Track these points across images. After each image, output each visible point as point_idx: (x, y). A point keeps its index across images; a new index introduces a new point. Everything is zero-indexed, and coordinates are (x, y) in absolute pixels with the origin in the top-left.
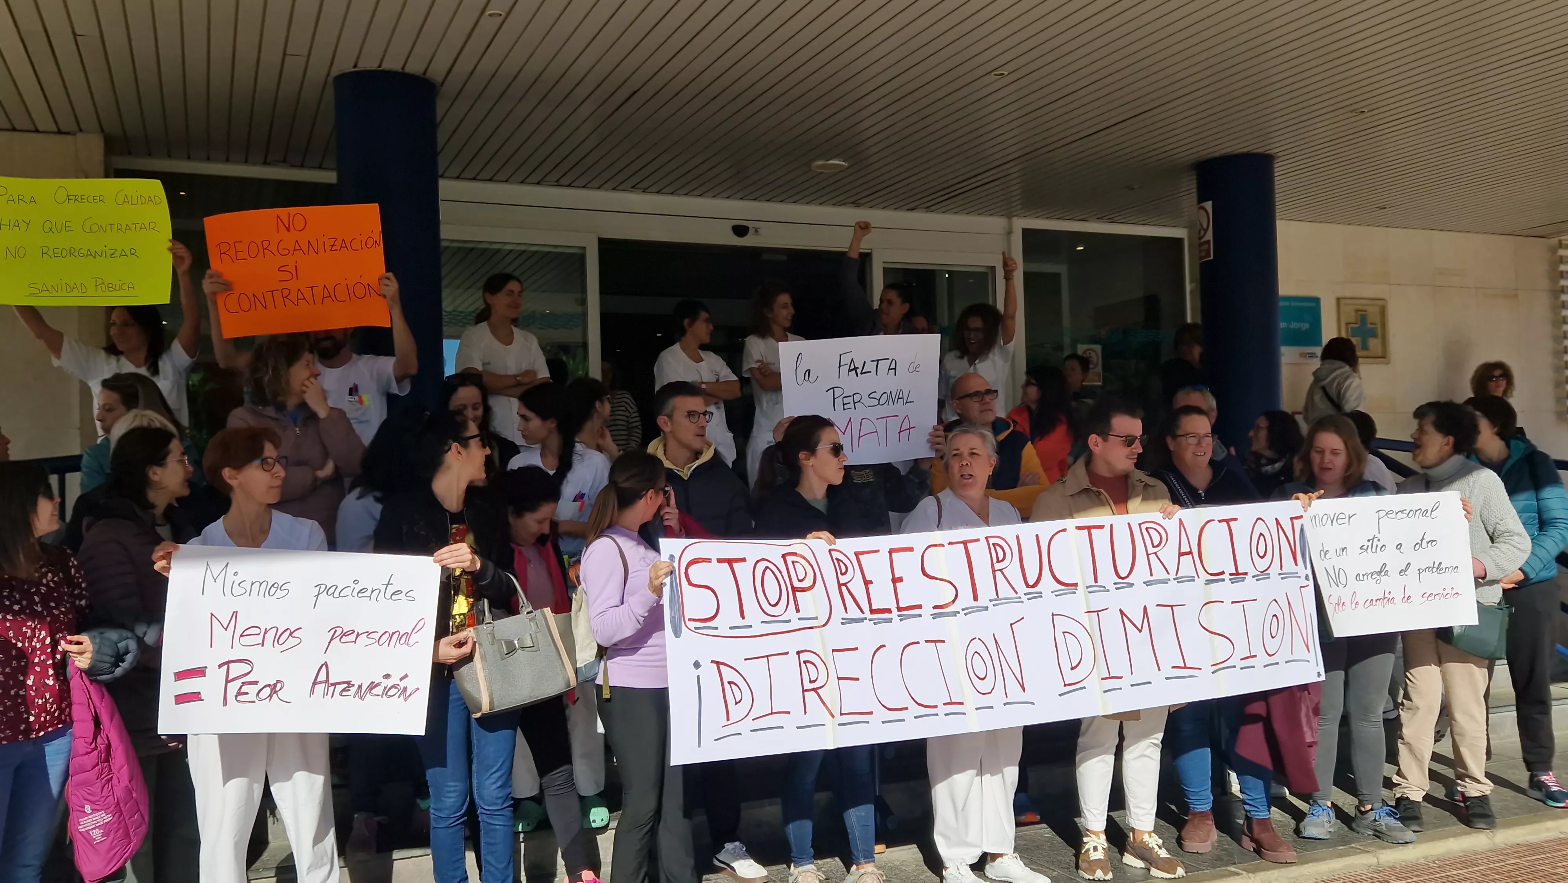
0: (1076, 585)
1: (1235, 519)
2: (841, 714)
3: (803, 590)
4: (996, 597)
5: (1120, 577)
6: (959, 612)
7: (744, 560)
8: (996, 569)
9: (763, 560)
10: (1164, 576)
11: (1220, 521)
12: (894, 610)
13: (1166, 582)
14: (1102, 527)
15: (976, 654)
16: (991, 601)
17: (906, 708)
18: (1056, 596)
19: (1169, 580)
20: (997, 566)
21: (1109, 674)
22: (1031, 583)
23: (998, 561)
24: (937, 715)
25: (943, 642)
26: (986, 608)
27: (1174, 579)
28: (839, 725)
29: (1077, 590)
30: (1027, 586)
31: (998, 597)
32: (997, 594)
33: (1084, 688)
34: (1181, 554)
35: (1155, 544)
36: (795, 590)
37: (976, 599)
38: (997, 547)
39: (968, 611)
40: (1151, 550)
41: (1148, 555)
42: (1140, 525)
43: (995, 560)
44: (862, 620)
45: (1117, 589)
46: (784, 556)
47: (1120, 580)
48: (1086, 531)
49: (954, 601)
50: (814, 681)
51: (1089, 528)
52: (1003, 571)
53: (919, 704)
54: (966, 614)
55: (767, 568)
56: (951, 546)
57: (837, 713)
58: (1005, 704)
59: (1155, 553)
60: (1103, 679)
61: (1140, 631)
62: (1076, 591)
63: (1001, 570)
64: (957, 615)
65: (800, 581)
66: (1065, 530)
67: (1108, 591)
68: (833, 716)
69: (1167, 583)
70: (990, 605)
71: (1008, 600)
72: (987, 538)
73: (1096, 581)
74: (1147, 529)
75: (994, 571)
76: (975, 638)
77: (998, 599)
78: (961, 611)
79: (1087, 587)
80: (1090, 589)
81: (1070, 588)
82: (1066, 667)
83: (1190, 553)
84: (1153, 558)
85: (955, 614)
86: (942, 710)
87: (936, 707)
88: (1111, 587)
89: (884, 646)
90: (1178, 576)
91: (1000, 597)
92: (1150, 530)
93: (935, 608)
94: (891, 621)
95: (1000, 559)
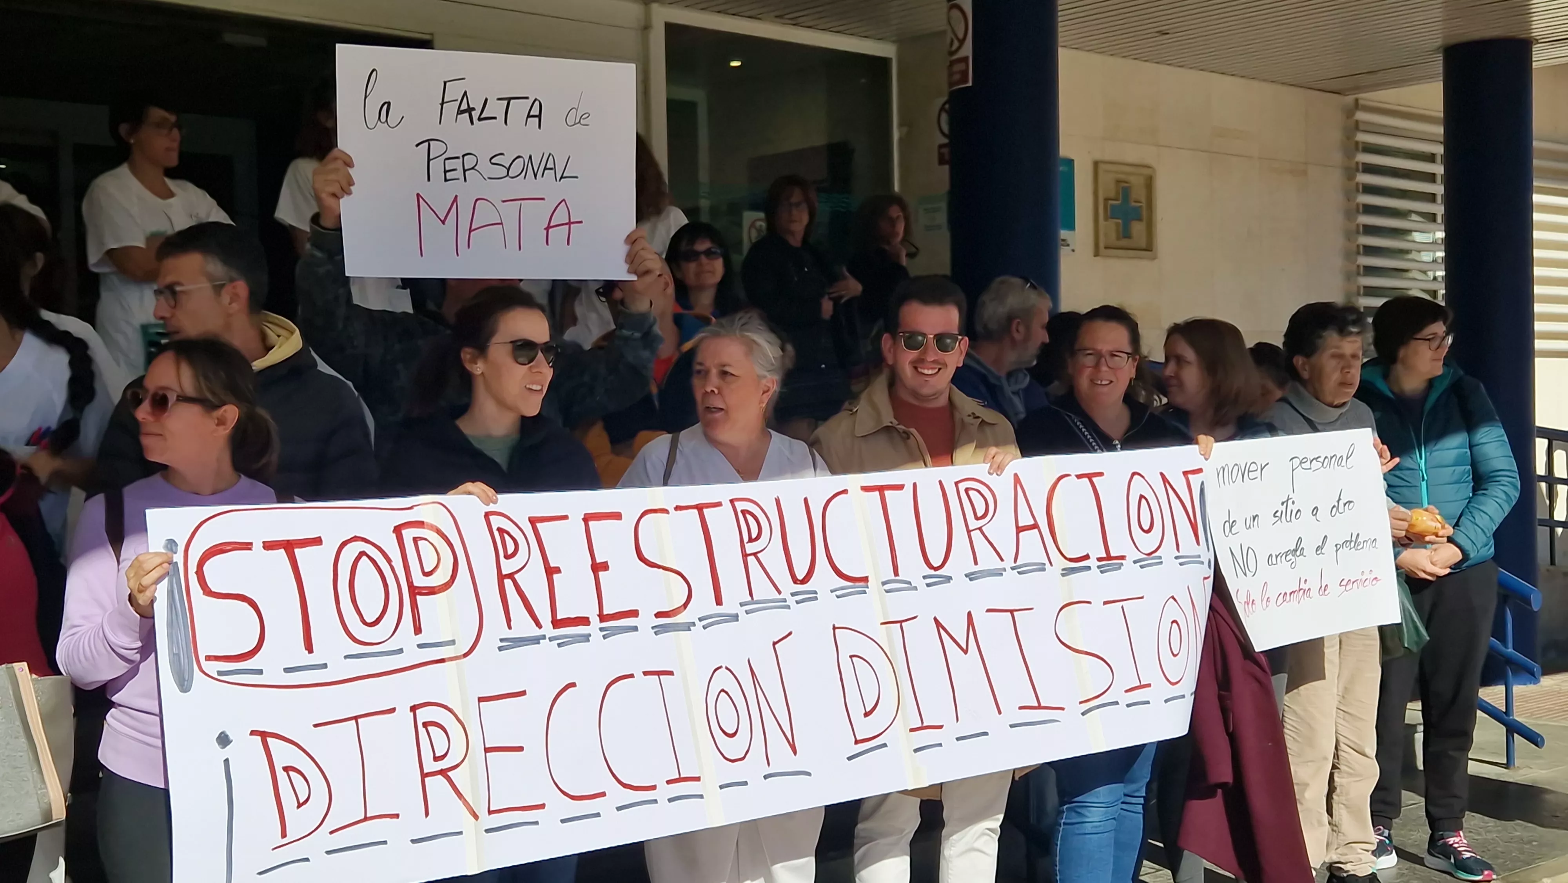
0: (865, 579)
1: (1101, 474)
2: (490, 812)
3: (431, 592)
4: (749, 599)
5: (931, 566)
6: (694, 624)
7: (318, 541)
8: (748, 552)
9: (356, 539)
10: (997, 564)
11: (1079, 477)
12: (596, 622)
13: (998, 573)
14: (900, 487)
15: (723, 694)
16: (742, 605)
17: (603, 794)
18: (838, 597)
19: (1005, 570)
20: (750, 548)
21: (922, 722)
22: (800, 577)
23: (751, 540)
24: (655, 801)
25: (671, 673)
26: (735, 617)
27: (1013, 568)
28: (487, 831)
29: (867, 587)
30: (795, 581)
31: (752, 598)
32: (751, 594)
33: (885, 745)
34: (1019, 530)
35: (979, 514)
36: (415, 592)
37: (719, 602)
38: (749, 517)
39: (708, 621)
40: (973, 524)
41: (969, 532)
42: (956, 484)
43: (746, 539)
44: (536, 640)
45: (928, 585)
46: (398, 530)
47: (932, 572)
48: (877, 493)
49: (685, 605)
50: (442, 758)
51: (881, 489)
52: (759, 555)
53: (626, 786)
54: (705, 627)
55: (362, 554)
56: (679, 512)
57: (482, 812)
58: (766, 777)
59: (980, 529)
60: (912, 730)
61: (966, 652)
62: (866, 589)
63: (755, 554)
64: (692, 628)
65: (427, 574)
66: (845, 492)
67: (916, 588)
68: (476, 817)
69: (1001, 575)
70: (741, 611)
71: (767, 605)
72: (732, 501)
73: (896, 573)
74: (967, 490)
75: (745, 556)
76: (720, 667)
77: (753, 602)
78: (698, 622)
79: (884, 583)
80: (887, 587)
81: (857, 584)
82: (857, 712)
83: (1035, 526)
84: (976, 535)
85: (688, 626)
86: (664, 792)
87: (653, 788)
88: (921, 583)
89: (573, 685)
90: (1018, 563)
91: (755, 599)
92: (971, 493)
93: (659, 615)
94: (586, 638)
95: (754, 536)
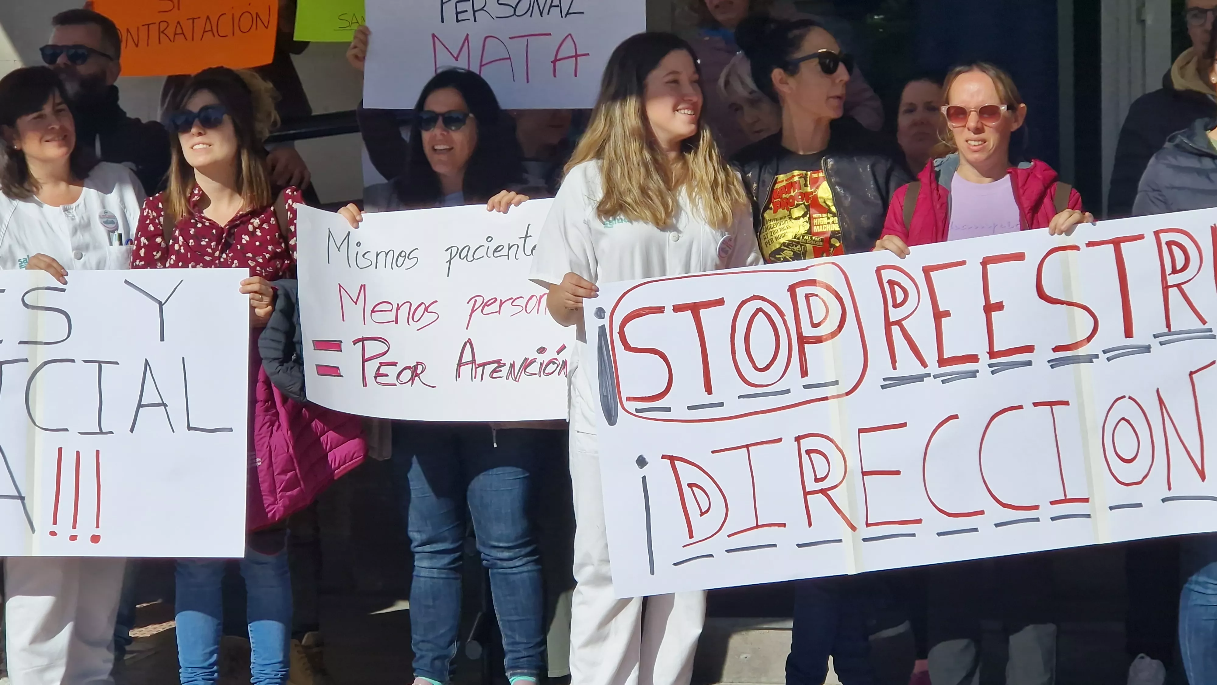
2: (868, 525)
3: (818, 340)
4: (1166, 330)
6: (1097, 356)
7: (720, 302)
8: (1170, 283)
9: (755, 298)
12: (985, 359)
15: (1123, 421)
16: (1155, 336)
17: (982, 512)
20: (1172, 280)
23: (1175, 271)
24: (1037, 520)
26: (1147, 349)
28: (864, 540)
31: (1170, 330)
32: (1168, 326)
36: (803, 341)
37: (1129, 333)
38: (1175, 248)
39: (1113, 354)
43: (1169, 271)
44: (920, 378)
46: (792, 289)
49: (1089, 339)
50: (823, 479)
52: (1183, 287)
53: (1005, 505)
54: (1109, 359)
55: (759, 310)
56: (1093, 248)
57: (860, 524)
58: (1164, 500)
63: (1178, 286)
64: (1094, 360)
65: (815, 326)
68: (853, 528)
70: (1155, 343)
71: (1187, 335)
72: (1156, 233)
75: (1166, 288)
76: (1124, 397)
77: (1170, 332)
78: (1101, 355)
85: (1090, 359)
86: (1046, 511)
87: (1036, 507)
89: (955, 417)
91: (1172, 330)
93: (1056, 349)
94: (973, 374)
95: (1179, 266)
